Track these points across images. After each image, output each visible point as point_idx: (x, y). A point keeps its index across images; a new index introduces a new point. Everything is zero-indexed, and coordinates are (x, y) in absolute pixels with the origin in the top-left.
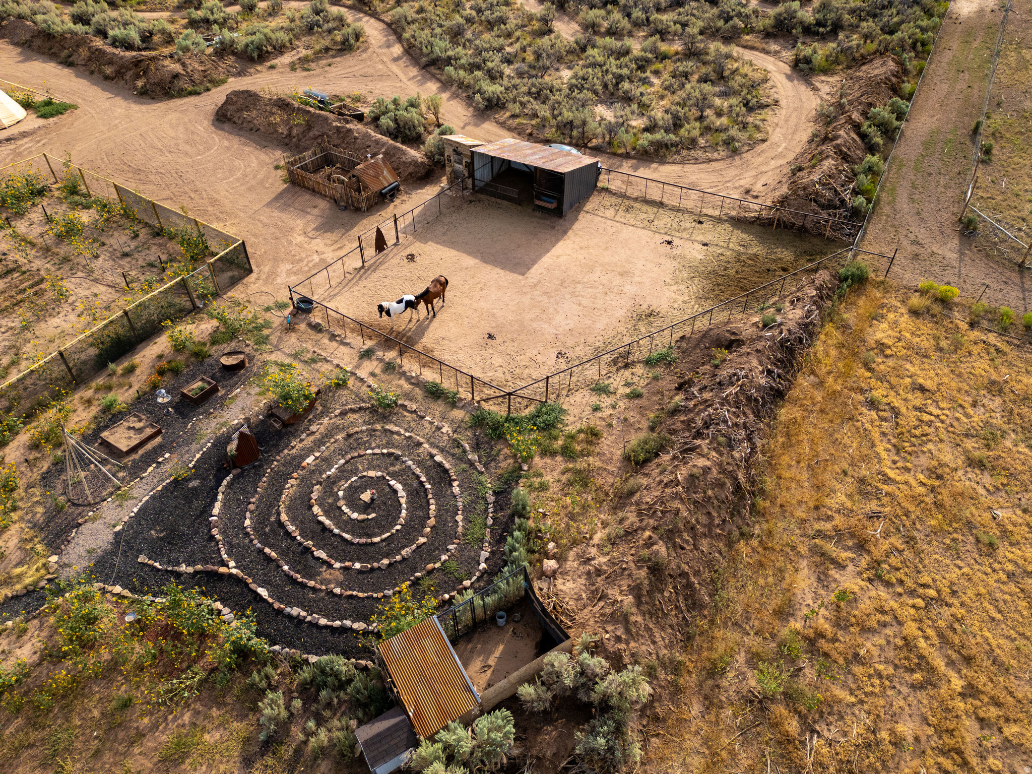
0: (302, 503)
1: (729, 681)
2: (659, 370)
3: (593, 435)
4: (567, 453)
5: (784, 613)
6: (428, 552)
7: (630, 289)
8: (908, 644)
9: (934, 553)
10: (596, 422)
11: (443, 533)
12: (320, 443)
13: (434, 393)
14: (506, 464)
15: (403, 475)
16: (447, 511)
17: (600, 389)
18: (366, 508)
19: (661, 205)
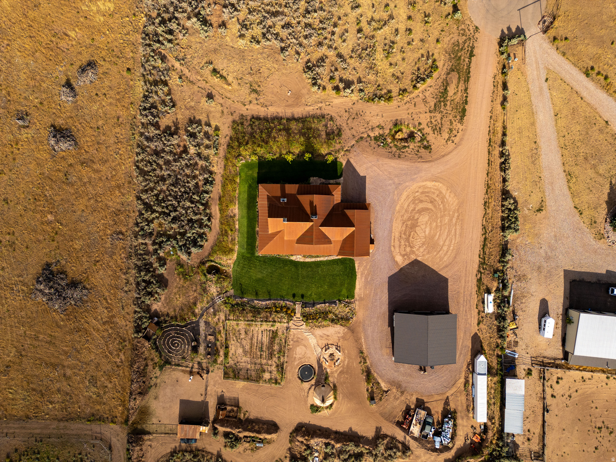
0: (183, 340)
1: (127, 342)
2: (149, 385)
3: (154, 368)
4: (156, 364)
5: (124, 352)
6: (164, 341)
7: (161, 404)
8: (112, 355)
9: (110, 369)
10: (154, 371)
11: (164, 344)
12: (188, 349)
13: (178, 365)
14: (163, 358)
15: (174, 350)
16: (165, 347)
17: (156, 377)
18: (175, 343)
19: (165, 434)
